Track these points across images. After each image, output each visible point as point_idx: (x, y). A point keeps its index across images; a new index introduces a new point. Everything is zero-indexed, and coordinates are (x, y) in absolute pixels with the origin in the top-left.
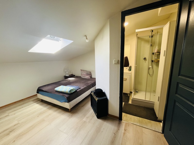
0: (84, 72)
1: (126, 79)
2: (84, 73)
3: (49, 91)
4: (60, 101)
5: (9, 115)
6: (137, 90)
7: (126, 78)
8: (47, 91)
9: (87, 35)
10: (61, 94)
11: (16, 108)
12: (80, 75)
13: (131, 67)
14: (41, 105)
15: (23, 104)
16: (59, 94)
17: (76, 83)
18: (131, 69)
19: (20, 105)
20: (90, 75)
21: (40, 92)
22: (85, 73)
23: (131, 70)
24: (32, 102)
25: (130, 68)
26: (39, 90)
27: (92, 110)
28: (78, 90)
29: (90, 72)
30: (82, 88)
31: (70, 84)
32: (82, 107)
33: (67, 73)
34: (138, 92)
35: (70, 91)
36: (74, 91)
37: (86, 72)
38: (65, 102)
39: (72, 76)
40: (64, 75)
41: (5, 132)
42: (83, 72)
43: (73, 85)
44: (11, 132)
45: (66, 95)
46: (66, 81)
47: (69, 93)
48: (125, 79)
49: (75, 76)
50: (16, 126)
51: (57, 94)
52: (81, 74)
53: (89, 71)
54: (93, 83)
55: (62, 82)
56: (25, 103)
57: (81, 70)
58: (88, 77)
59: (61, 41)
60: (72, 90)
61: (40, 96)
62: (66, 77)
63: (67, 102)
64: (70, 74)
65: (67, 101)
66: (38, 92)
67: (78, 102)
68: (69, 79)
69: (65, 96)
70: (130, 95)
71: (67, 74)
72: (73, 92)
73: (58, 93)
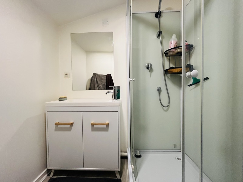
1: (108, 125)
6: (138, 152)
7: (107, 123)
13: (118, 90)
18: (119, 94)
23: (118, 97)
25: (117, 92)
34: (140, 156)
48: (105, 126)
70: (121, 175)
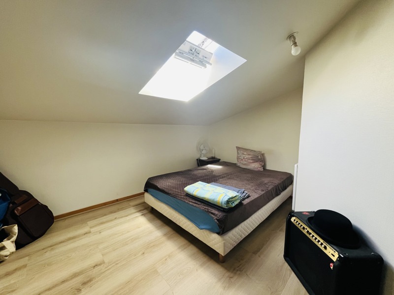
0: (245, 153)
2: (247, 156)
3: (170, 192)
4: (198, 225)
5: (90, 232)
8: (165, 190)
9: (295, 35)
10: (202, 207)
11: (105, 217)
12: (234, 160)
14: (150, 221)
15: (119, 210)
16: (195, 205)
17: (229, 178)
19: (112, 212)
20: (261, 163)
21: (150, 190)
22: (250, 156)
24: (132, 210)
26: (150, 186)
27: (293, 274)
28: (244, 199)
29: (263, 155)
30: (254, 196)
31: (217, 180)
32: (255, 253)
33: (204, 152)
35: (228, 202)
36: (236, 203)
37: (251, 153)
38: (212, 230)
39: (214, 161)
40: (197, 156)
41: (74, 280)
42: (243, 154)
43: (225, 184)
44: (84, 284)
45: (216, 212)
46: (204, 171)
47: (225, 206)
49: (220, 161)
50: (96, 268)
51: (191, 202)
52: (238, 158)
53: (259, 151)
54: (278, 185)
55: (196, 172)
56: (122, 209)
57: (238, 148)
58: (255, 166)
59: (211, 64)
60: (232, 198)
61: (150, 200)
62: (201, 163)
63: (218, 233)
64: (210, 156)
65: (217, 230)
66: (146, 190)
67: (244, 236)
68: (210, 166)
69: (212, 213)
71: (204, 156)
72: (234, 205)
73: (193, 201)
